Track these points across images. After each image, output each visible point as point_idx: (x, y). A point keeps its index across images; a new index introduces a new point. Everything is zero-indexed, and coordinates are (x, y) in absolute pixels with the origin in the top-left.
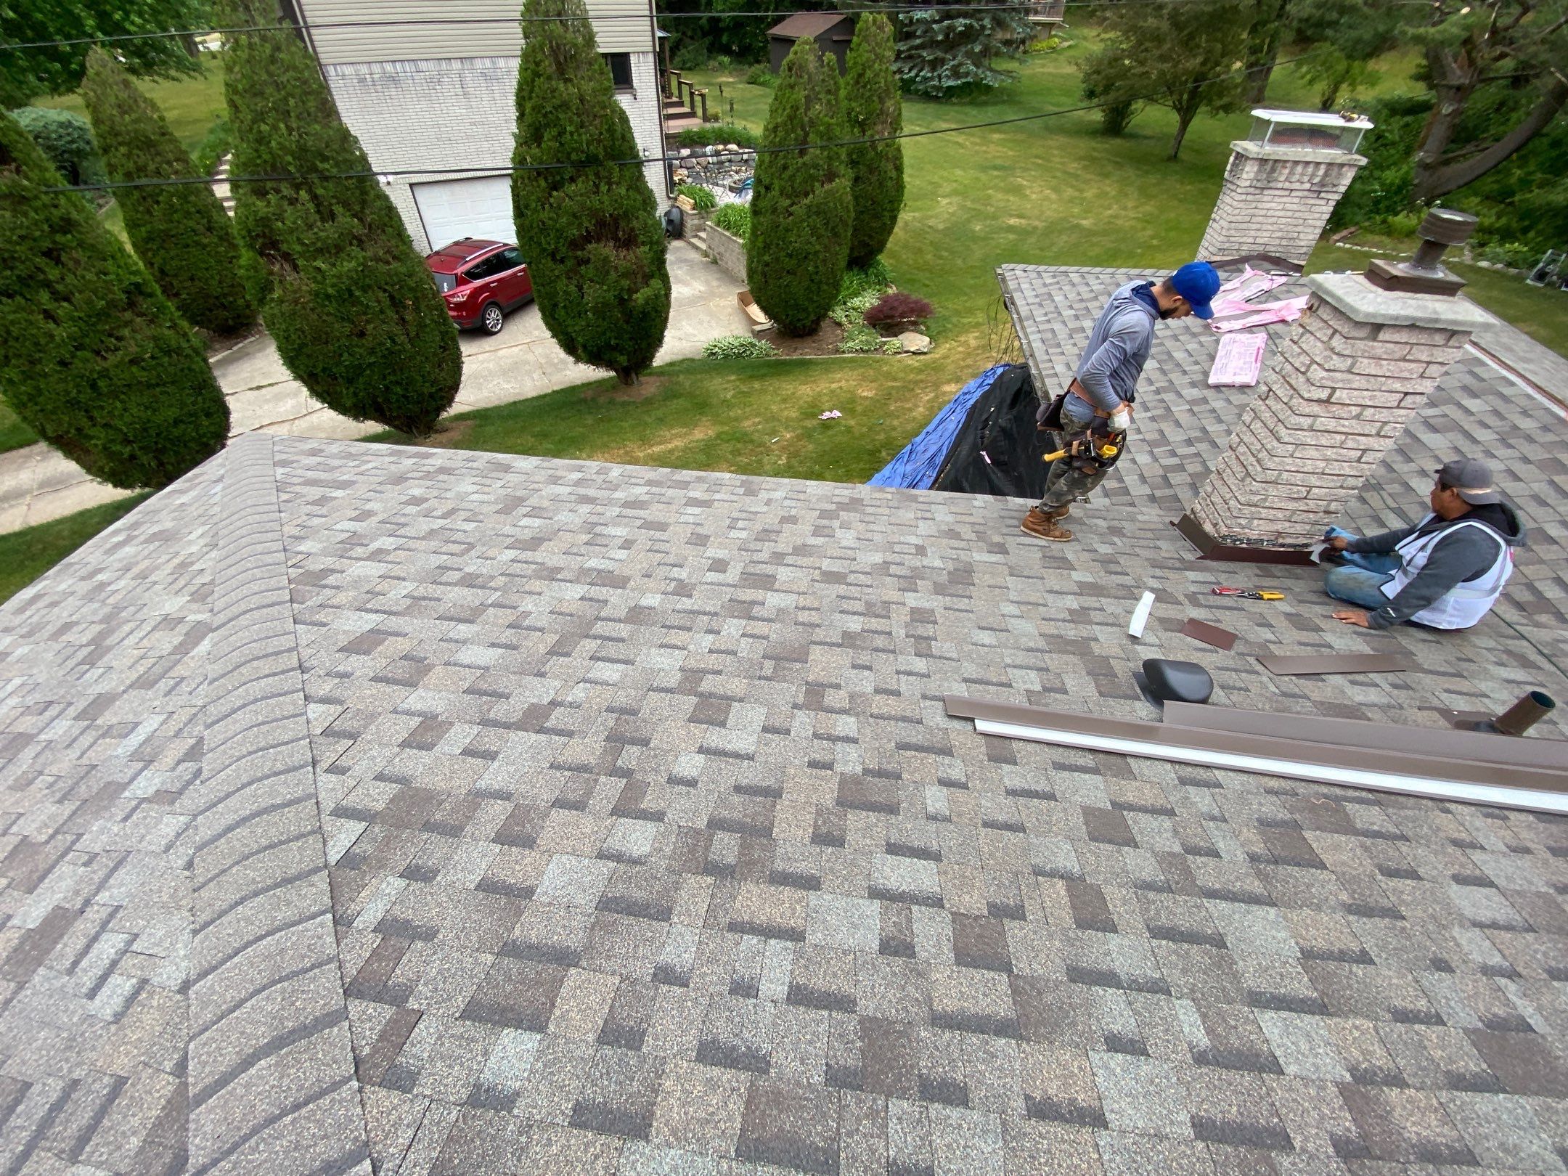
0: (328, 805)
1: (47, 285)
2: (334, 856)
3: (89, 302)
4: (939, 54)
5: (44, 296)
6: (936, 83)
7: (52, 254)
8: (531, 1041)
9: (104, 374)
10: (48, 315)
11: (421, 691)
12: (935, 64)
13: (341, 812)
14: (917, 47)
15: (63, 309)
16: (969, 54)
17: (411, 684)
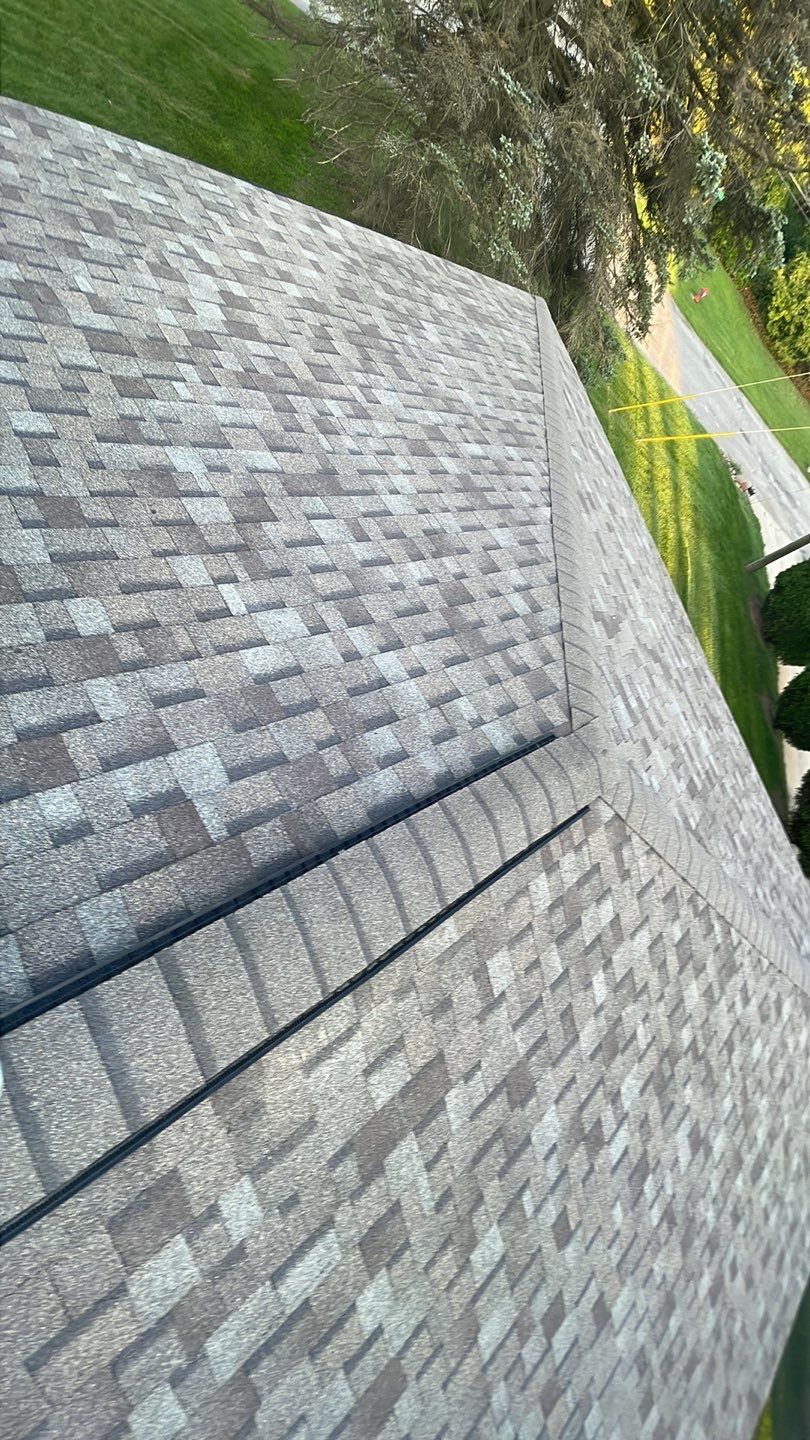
0: (744, 941)
2: (732, 930)
8: (677, 939)
11: (756, 1009)
13: (740, 943)
17: (760, 1007)
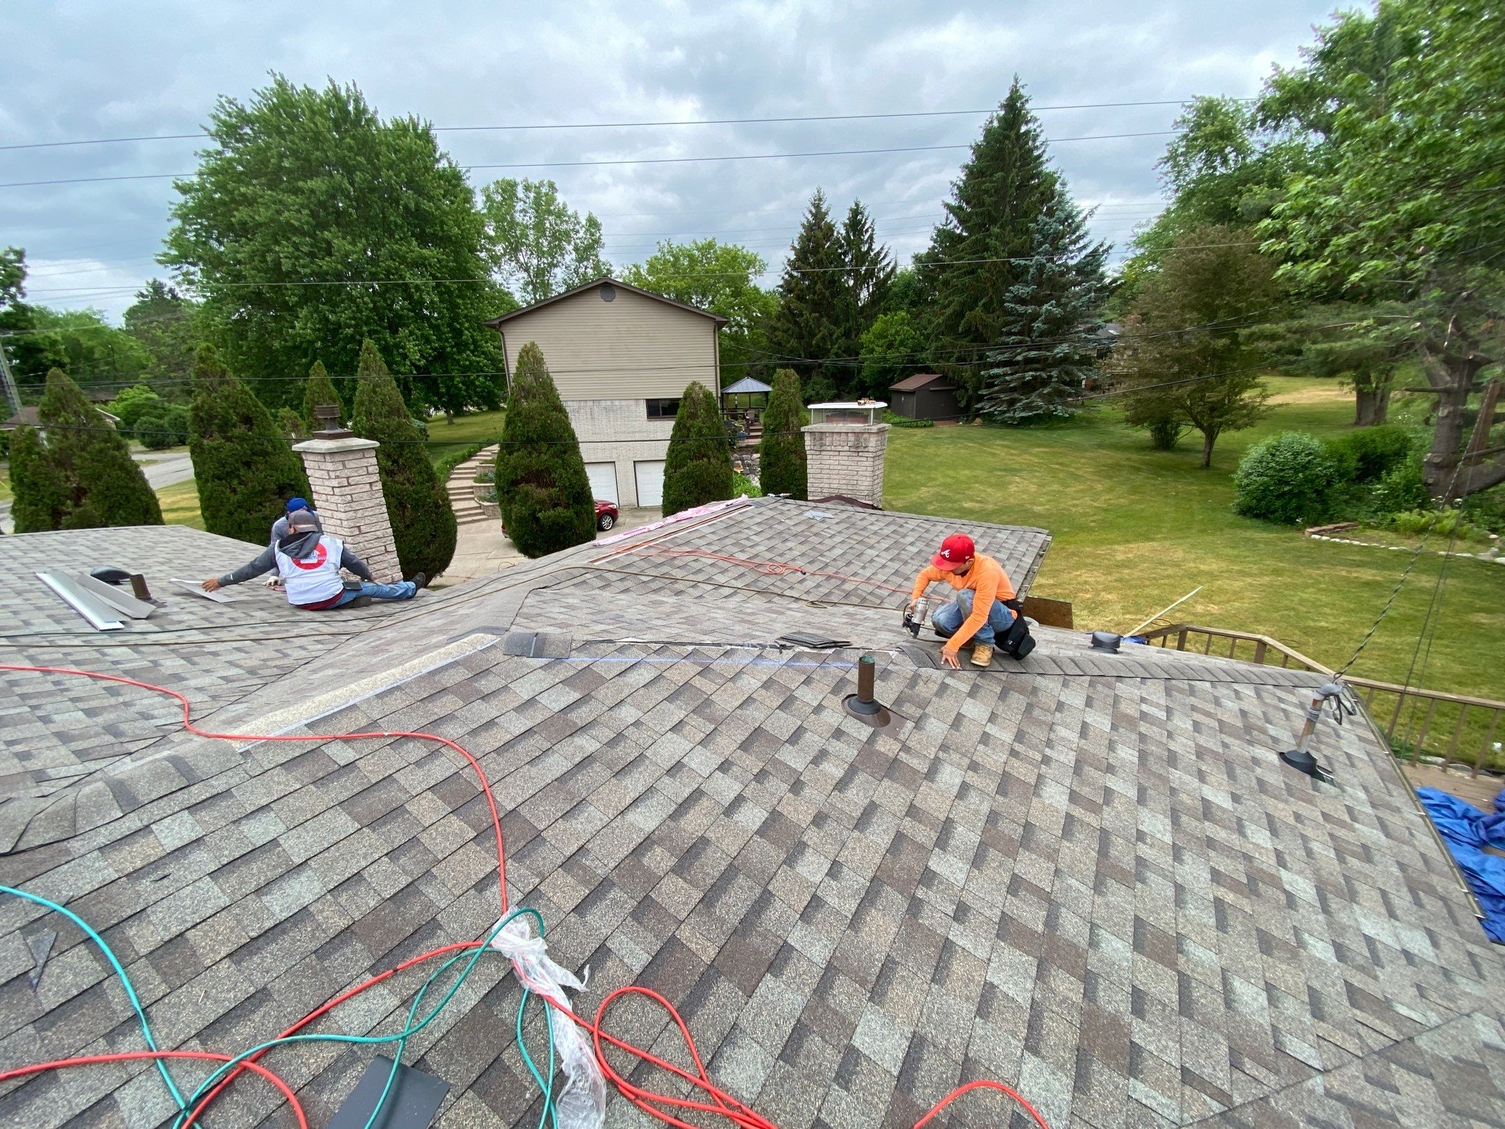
1: (239, 477)
3: (254, 487)
4: (1016, 395)
5: (235, 482)
6: (1010, 414)
7: (248, 465)
9: (246, 521)
10: (234, 491)
12: (1012, 403)
14: (997, 392)
15: (240, 489)
16: (1041, 396)
